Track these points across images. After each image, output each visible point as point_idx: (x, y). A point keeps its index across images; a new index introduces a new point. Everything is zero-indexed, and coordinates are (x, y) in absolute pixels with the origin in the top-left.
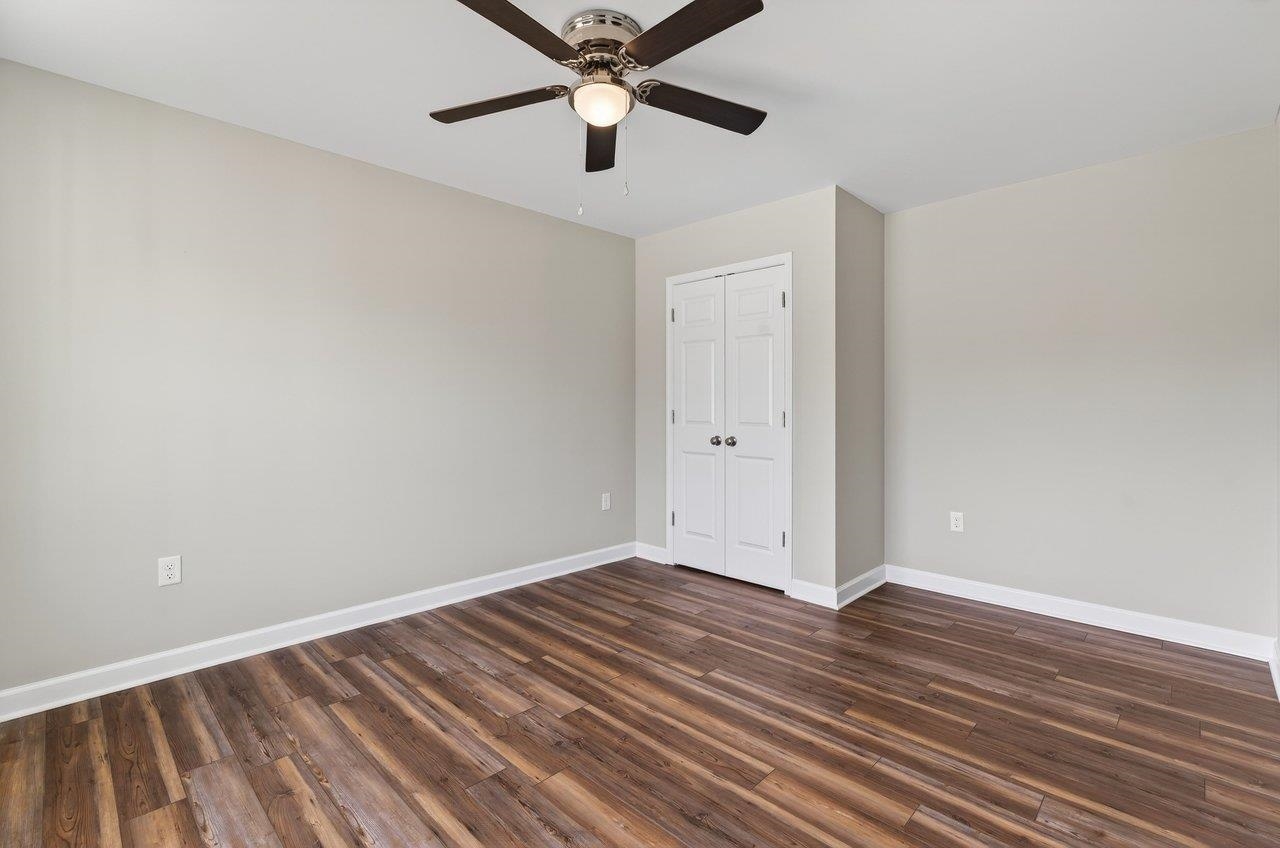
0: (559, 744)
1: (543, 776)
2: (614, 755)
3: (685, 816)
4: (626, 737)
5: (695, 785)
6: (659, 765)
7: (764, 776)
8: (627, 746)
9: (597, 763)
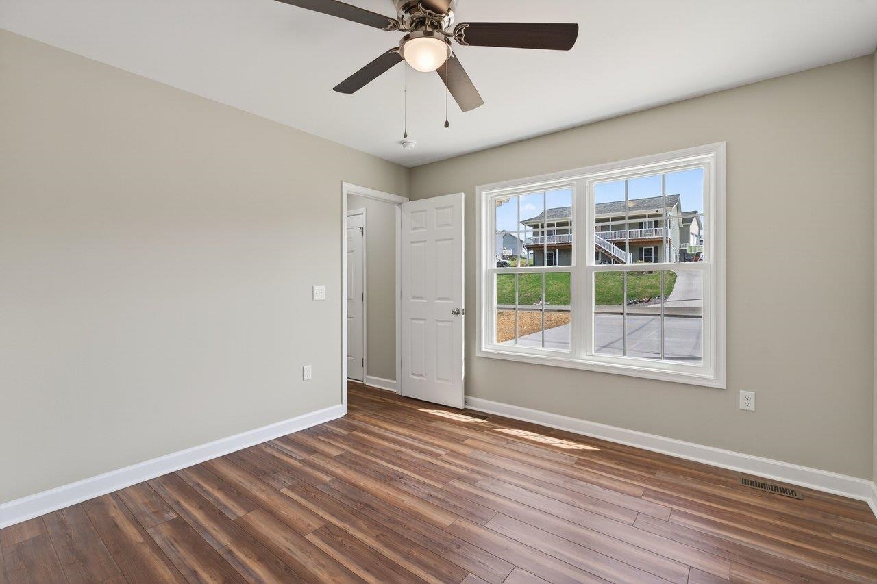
0: (459, 547)
1: (457, 522)
2: (416, 541)
3: (371, 507)
4: (407, 557)
5: (361, 524)
6: (384, 535)
7: (315, 533)
8: (406, 549)
9: (425, 533)
